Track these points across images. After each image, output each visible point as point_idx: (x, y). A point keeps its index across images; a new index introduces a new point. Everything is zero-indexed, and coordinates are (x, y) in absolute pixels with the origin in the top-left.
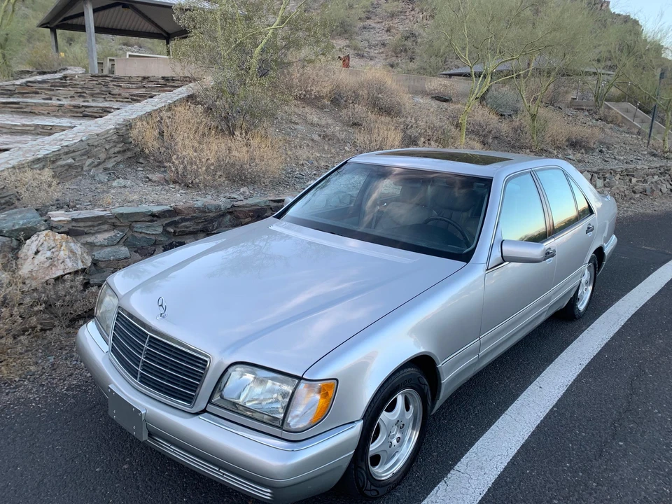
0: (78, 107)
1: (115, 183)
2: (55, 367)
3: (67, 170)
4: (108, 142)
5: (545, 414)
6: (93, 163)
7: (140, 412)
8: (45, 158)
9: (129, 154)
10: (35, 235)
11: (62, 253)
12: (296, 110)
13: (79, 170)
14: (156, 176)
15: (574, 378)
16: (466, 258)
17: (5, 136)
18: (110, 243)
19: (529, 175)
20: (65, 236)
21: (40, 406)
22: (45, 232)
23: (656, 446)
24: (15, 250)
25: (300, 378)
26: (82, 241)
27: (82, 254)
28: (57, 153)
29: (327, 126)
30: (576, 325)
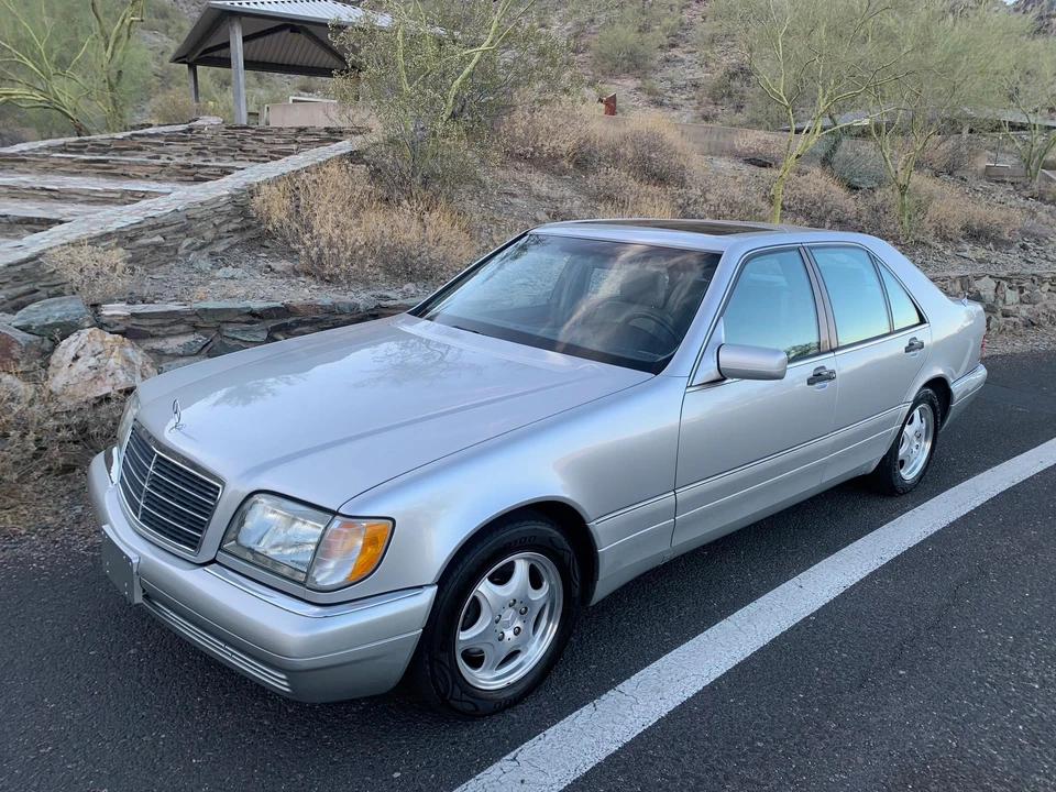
0: (188, 167)
1: (219, 273)
2: (80, 520)
3: (153, 252)
4: (220, 214)
5: (793, 624)
6: (193, 244)
7: (130, 560)
8: (120, 232)
9: (249, 234)
10: (75, 334)
11: (112, 360)
12: (517, 176)
13: (172, 253)
14: (281, 265)
15: (862, 576)
16: (656, 368)
17: (80, 205)
18: (187, 351)
19: (796, 253)
20: (120, 337)
21: (43, 567)
22: (88, 331)
23: (961, 680)
24: (46, 355)
25: (335, 513)
26: (145, 347)
27: (143, 365)
28: (138, 226)
29: (563, 199)
30: (897, 502)
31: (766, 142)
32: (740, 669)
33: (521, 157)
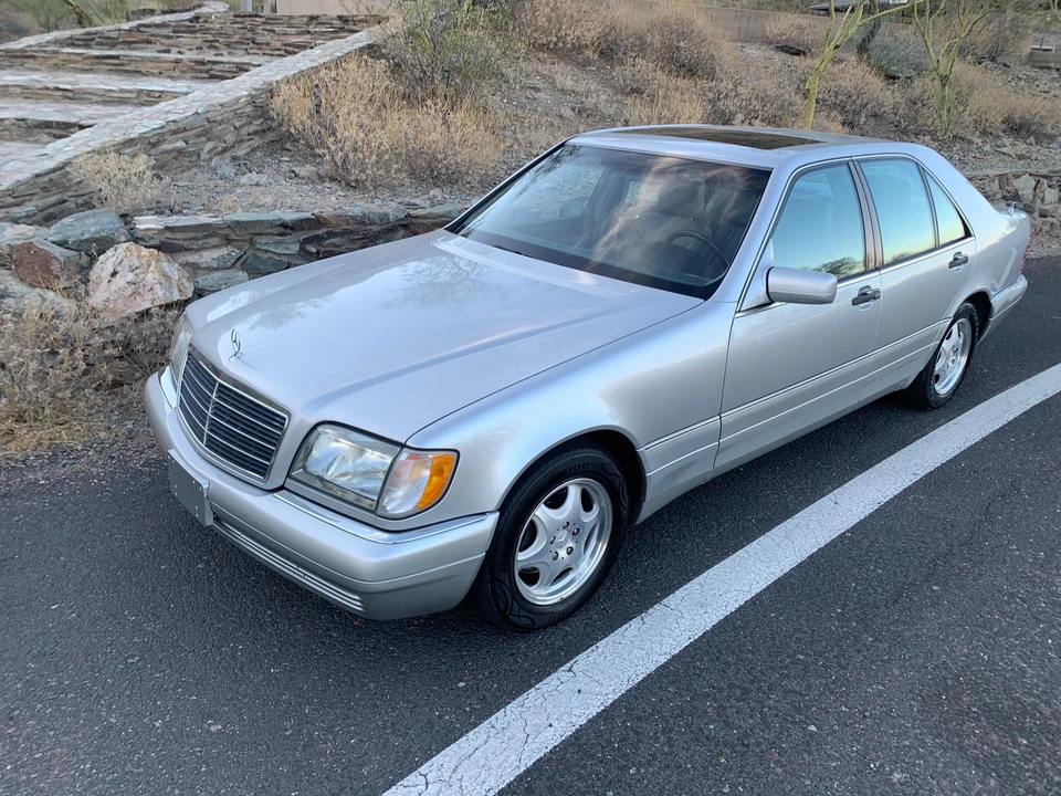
0: (202, 63)
1: (244, 180)
2: (133, 435)
3: (176, 158)
4: (240, 116)
5: (830, 540)
6: (215, 148)
7: (200, 485)
8: (142, 137)
9: (271, 136)
10: (112, 249)
11: (150, 276)
12: (540, 68)
13: (194, 158)
14: (305, 170)
15: (896, 493)
16: (705, 292)
17: (95, 107)
18: (222, 264)
19: (845, 168)
20: (156, 251)
21: (104, 483)
22: (124, 245)
23: (993, 595)
24: (85, 270)
25: (403, 446)
26: (180, 260)
27: (179, 280)
28: (160, 131)
29: (588, 93)
30: (929, 417)
31: (800, 27)
32: (780, 585)
33: (543, 47)
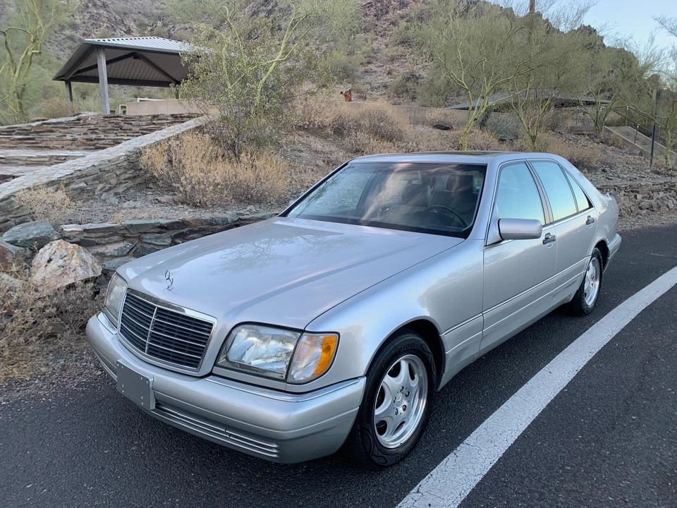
1: (125, 205)
2: (66, 367)
3: (79, 194)
4: (119, 168)
5: (556, 394)
6: (104, 187)
7: (148, 380)
8: (59, 180)
9: (139, 180)
10: (48, 244)
11: (73, 261)
12: (301, 139)
13: (91, 194)
14: (165, 198)
15: (585, 364)
16: (465, 235)
18: (120, 253)
19: (524, 165)
20: (77, 246)
21: (50, 400)
22: (57, 242)
24: (29, 259)
25: (302, 331)
26: (93, 251)
27: (93, 264)
28: (71, 176)
29: (331, 153)
30: (585, 320)
31: (445, 115)
32: (536, 424)
33: (300, 128)
